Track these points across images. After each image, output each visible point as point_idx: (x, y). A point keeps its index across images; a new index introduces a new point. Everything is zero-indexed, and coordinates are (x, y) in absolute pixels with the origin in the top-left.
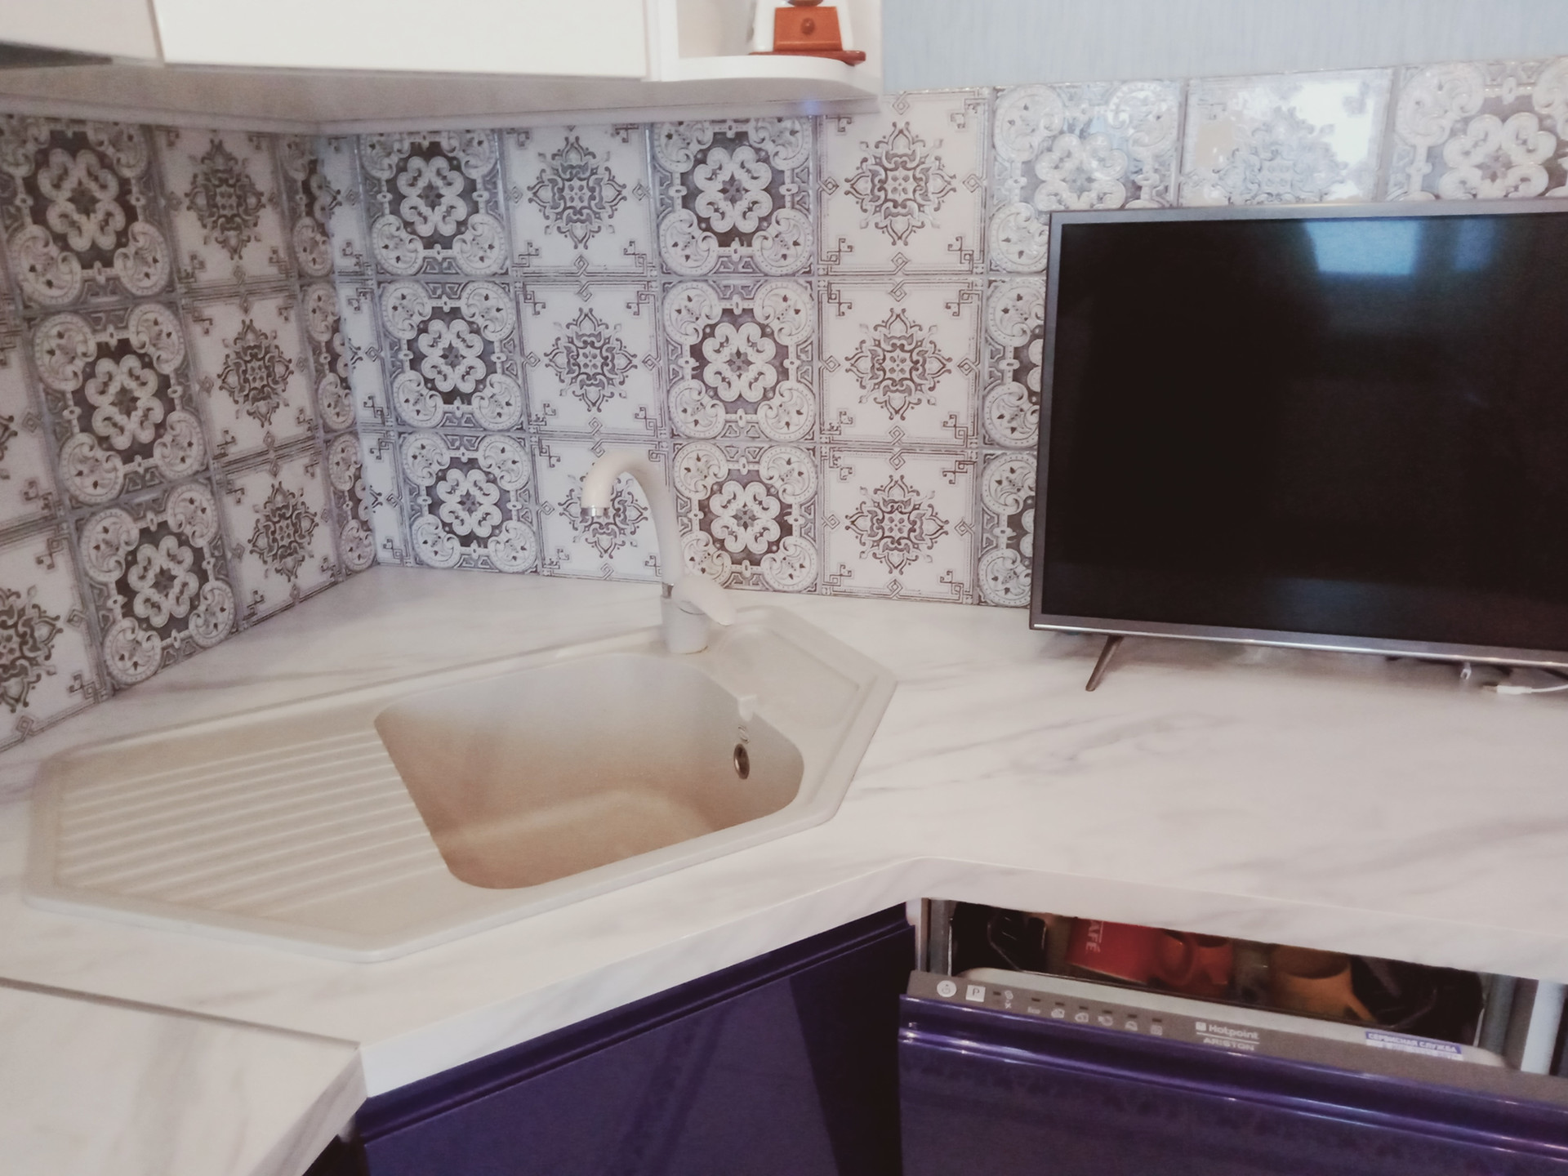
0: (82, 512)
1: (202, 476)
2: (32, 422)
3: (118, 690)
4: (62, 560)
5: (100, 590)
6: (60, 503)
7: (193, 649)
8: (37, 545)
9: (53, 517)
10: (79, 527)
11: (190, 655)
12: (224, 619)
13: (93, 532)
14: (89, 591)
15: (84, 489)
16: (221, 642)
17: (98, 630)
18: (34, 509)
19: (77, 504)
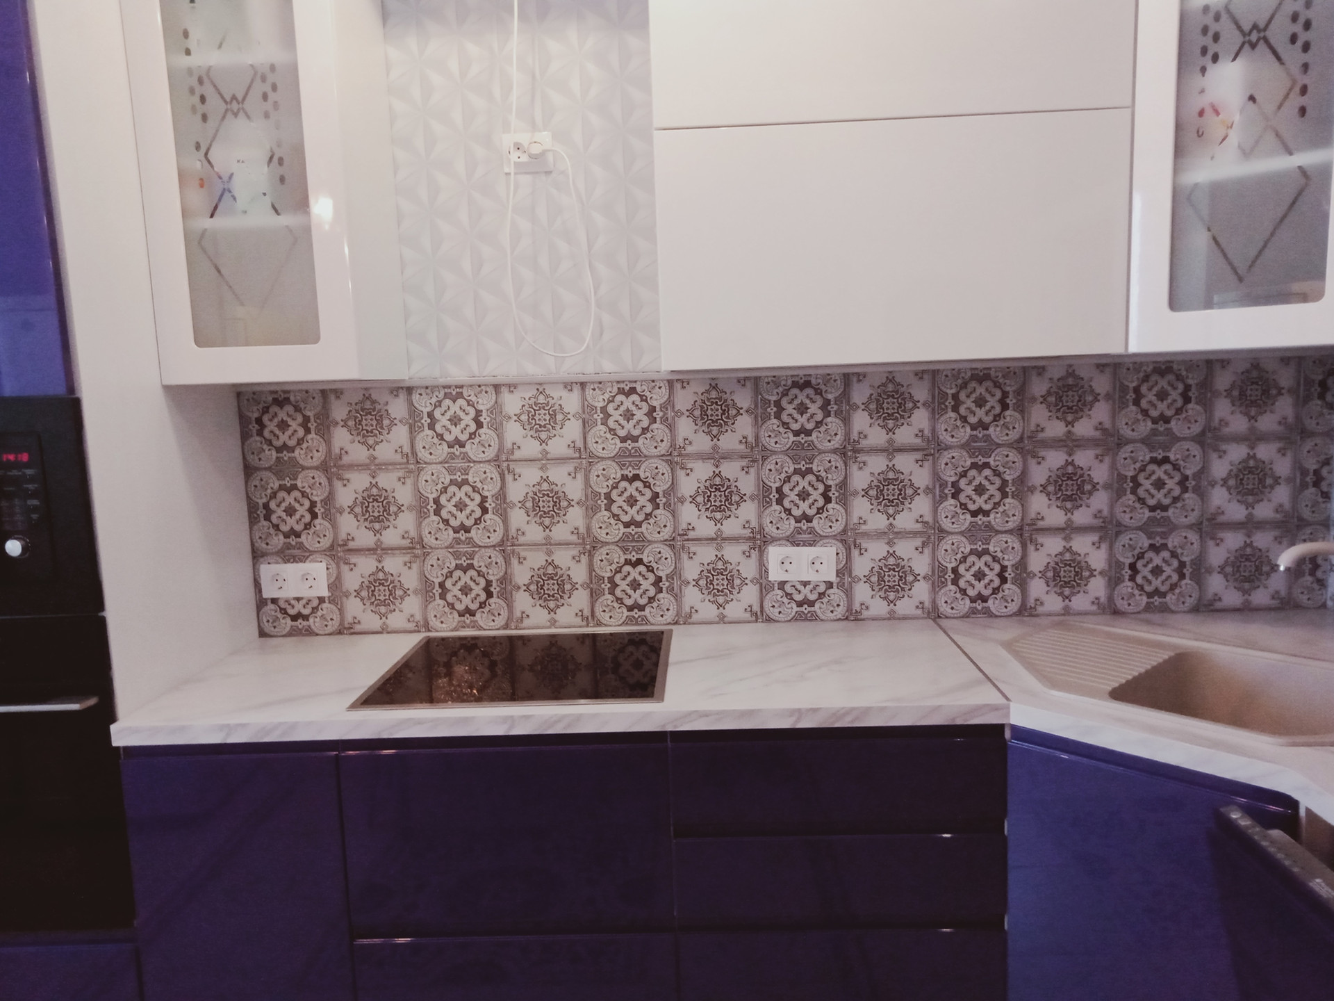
0: (1120, 528)
1: (1197, 527)
2: (1107, 486)
3: (1116, 612)
4: (1104, 546)
5: (1120, 565)
6: (1111, 522)
7: (1165, 609)
8: (1095, 537)
9: (1105, 527)
10: (1118, 534)
11: (1162, 612)
12: (1190, 602)
13: (1124, 539)
14: (1114, 564)
15: (1126, 519)
16: (1184, 612)
17: (1114, 582)
18: (1098, 522)
19: (1119, 524)
